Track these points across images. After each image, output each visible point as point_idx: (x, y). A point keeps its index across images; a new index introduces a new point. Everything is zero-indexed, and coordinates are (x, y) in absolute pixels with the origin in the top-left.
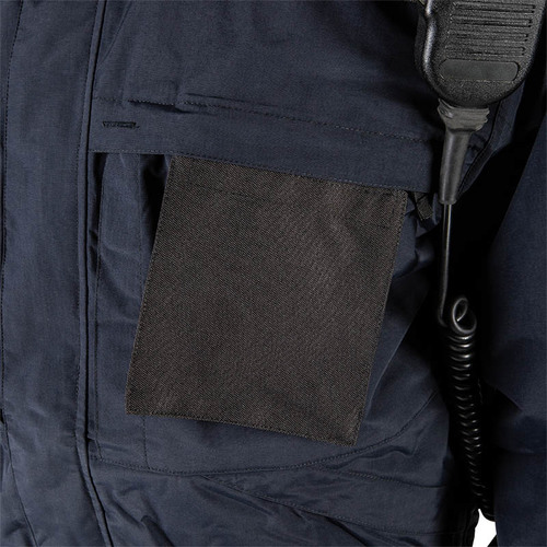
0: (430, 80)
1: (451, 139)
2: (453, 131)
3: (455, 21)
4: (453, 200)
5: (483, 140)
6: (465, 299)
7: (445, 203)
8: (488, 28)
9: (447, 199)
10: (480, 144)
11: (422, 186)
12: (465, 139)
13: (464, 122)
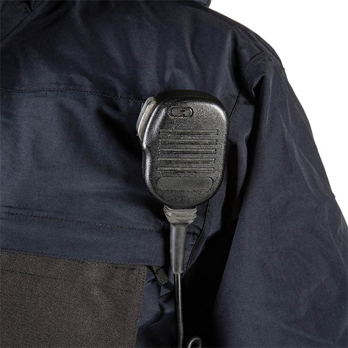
0: (152, 191)
1: (174, 230)
2: (174, 224)
3: (163, 152)
4: (180, 271)
5: (198, 228)
6: (199, 339)
7: (175, 273)
8: (186, 156)
9: (176, 270)
10: (197, 231)
11: (158, 262)
12: (183, 229)
13: (179, 218)
